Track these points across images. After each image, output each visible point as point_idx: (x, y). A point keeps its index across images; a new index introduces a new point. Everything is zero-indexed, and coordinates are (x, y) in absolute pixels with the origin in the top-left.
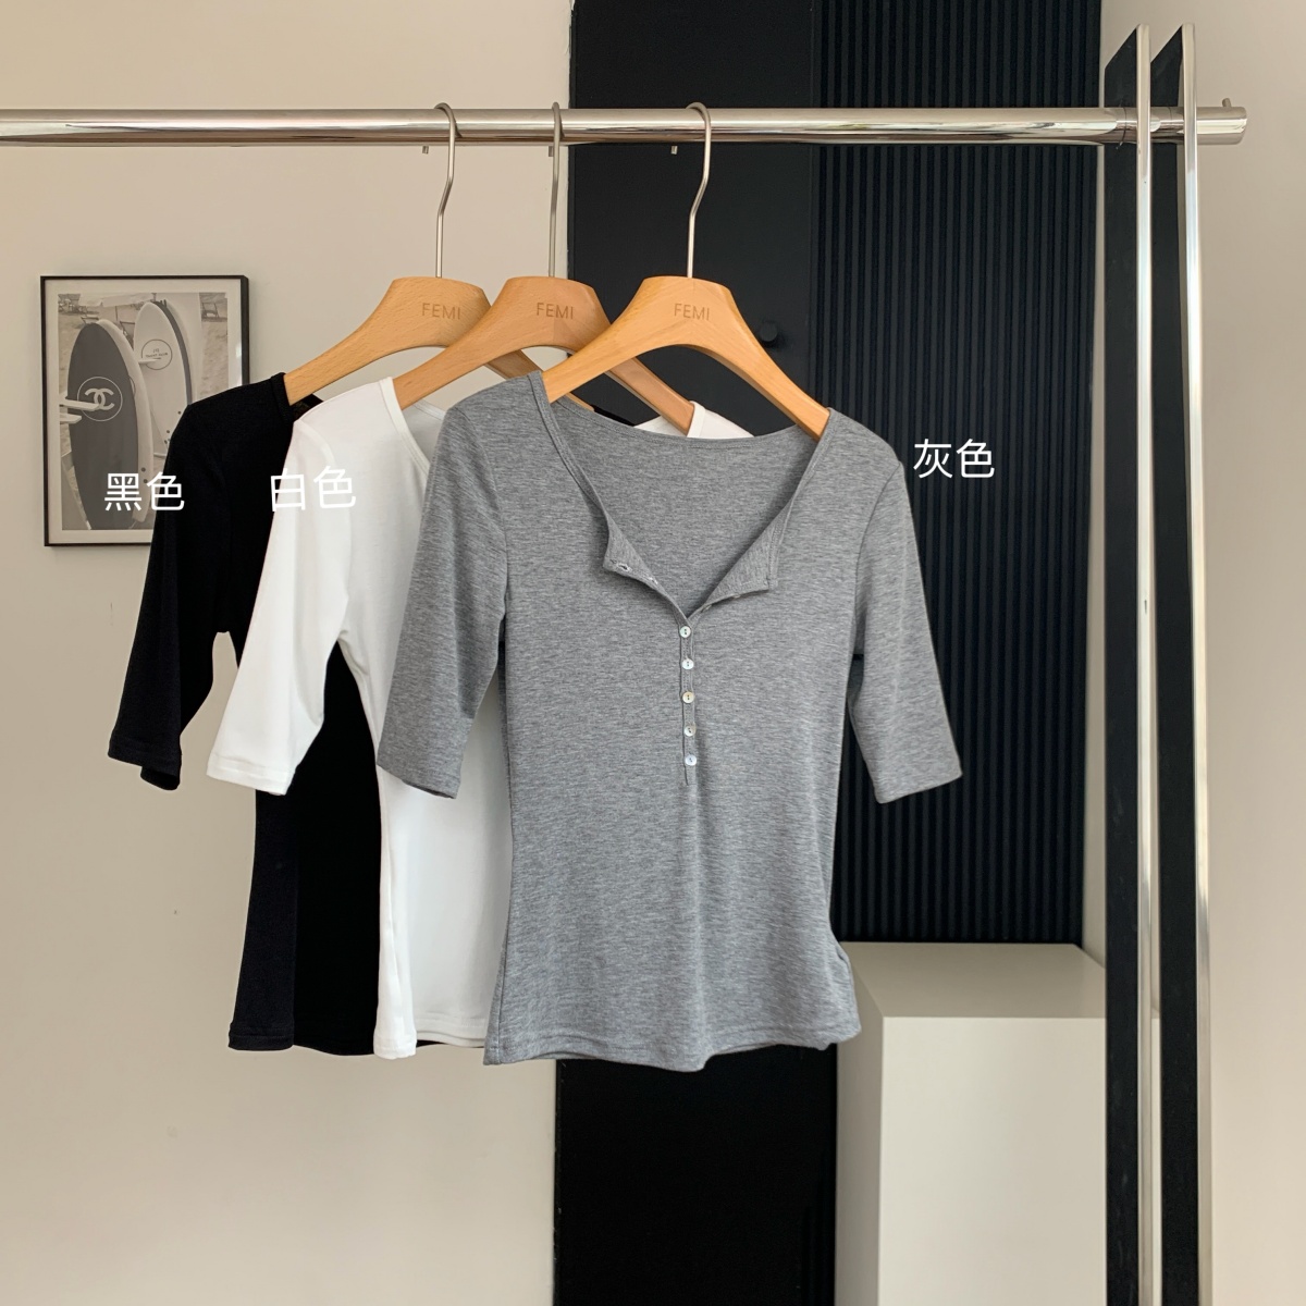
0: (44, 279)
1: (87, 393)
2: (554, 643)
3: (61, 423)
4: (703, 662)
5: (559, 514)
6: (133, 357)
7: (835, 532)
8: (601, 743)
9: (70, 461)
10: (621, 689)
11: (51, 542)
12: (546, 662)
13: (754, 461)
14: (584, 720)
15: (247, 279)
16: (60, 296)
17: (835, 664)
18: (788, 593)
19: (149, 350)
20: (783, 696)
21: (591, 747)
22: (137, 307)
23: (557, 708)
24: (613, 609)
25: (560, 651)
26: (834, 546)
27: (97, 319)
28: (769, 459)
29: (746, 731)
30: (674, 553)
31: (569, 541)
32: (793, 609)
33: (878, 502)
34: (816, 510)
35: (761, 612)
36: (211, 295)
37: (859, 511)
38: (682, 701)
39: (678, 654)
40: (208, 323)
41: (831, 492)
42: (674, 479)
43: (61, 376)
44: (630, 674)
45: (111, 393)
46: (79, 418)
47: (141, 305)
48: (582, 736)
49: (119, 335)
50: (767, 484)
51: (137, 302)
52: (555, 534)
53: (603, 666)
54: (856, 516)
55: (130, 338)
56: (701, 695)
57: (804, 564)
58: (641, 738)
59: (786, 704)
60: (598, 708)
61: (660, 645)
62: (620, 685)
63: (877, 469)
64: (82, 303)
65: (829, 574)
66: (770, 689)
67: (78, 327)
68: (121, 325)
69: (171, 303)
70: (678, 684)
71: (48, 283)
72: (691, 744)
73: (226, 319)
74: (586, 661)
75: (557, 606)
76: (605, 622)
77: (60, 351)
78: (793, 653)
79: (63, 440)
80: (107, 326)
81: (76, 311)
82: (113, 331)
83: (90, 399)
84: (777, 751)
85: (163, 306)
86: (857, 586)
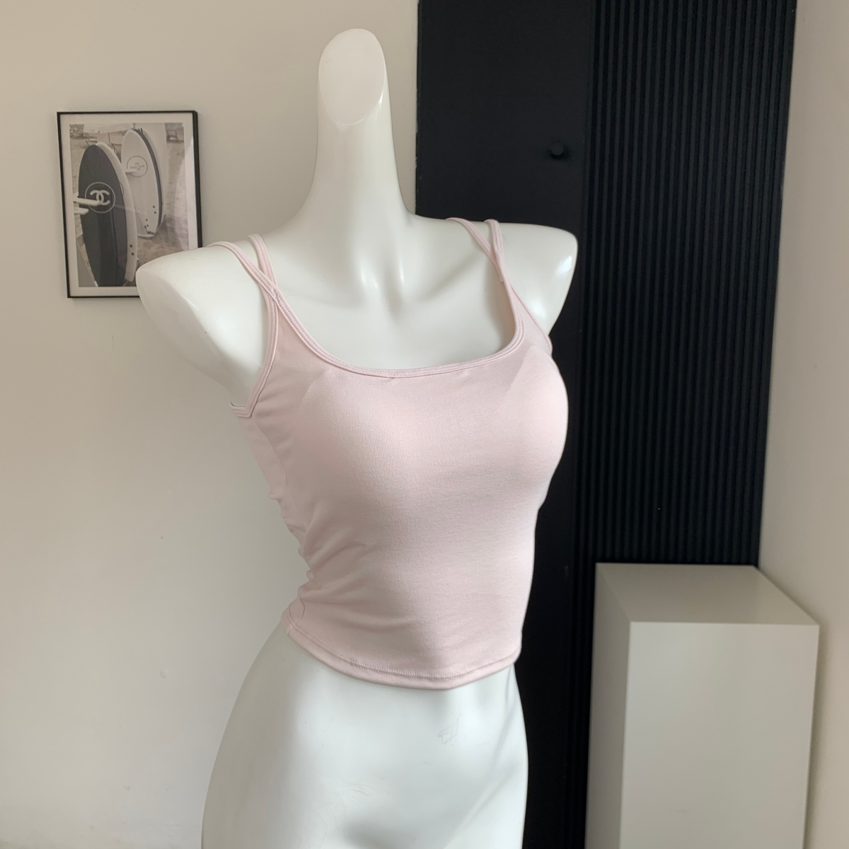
0: (59, 114)
1: (92, 193)
3: (75, 214)
6: (122, 168)
9: (82, 238)
11: (72, 295)
15: (197, 113)
16: (72, 126)
19: (132, 164)
22: (123, 133)
27: (96, 142)
36: (172, 124)
40: (171, 145)
43: (74, 181)
45: (108, 193)
46: (85, 211)
47: (125, 132)
49: (111, 153)
51: (123, 130)
55: (119, 155)
64: (85, 131)
67: (84, 148)
68: (113, 146)
69: (146, 131)
71: (62, 116)
73: (183, 141)
77: (72, 165)
79: (76, 226)
80: (103, 146)
81: (82, 136)
82: (108, 151)
83: (94, 198)
85: (140, 132)
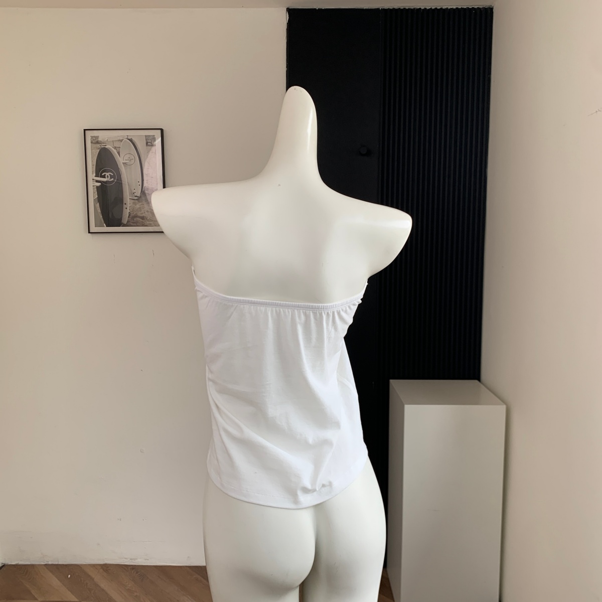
0: (85, 130)
1: (103, 174)
3: (93, 186)
6: (120, 160)
9: (97, 200)
11: (91, 232)
15: (163, 130)
16: (91, 137)
19: (127, 157)
22: (121, 141)
27: (106, 146)
36: (149, 136)
40: (149, 147)
43: (93, 168)
45: (112, 174)
46: (99, 184)
47: (123, 140)
49: (115, 152)
51: (121, 139)
55: (119, 153)
64: (99, 140)
67: (99, 149)
68: (115, 148)
69: (134, 139)
71: (86, 131)
73: (155, 145)
77: (92, 158)
79: (94, 193)
80: (110, 148)
81: (98, 142)
82: (112, 151)
83: (104, 177)
85: (131, 140)
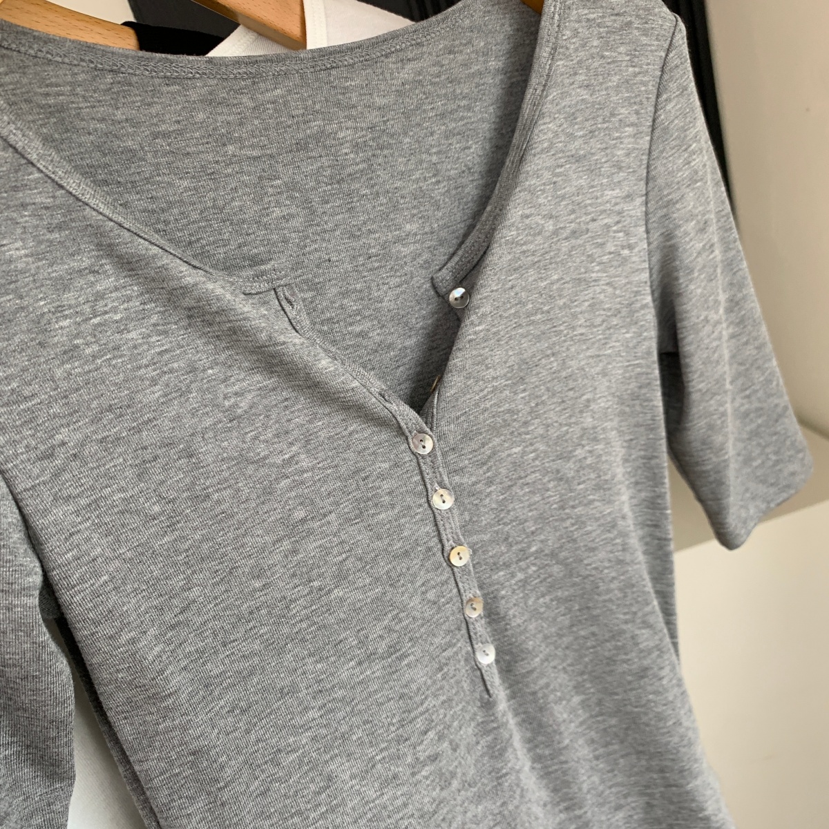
2: (178, 582)
4: (465, 480)
5: (87, 309)
7: (606, 169)
8: (340, 715)
10: (342, 600)
12: (173, 627)
13: (436, 69)
14: (293, 690)
17: (644, 391)
18: (561, 302)
20: (593, 476)
21: (324, 731)
23: (230, 697)
24: (278, 460)
25: (196, 591)
26: (609, 194)
28: (460, 58)
29: (553, 555)
30: (344, 294)
31: (133, 358)
32: (573, 328)
33: (658, 96)
34: (571, 136)
35: (529, 353)
37: (633, 118)
38: (451, 565)
39: (421, 487)
41: (585, 94)
42: (301, 146)
44: (349, 564)
48: (298, 720)
50: (469, 108)
52: (94, 357)
53: (294, 575)
54: (629, 130)
56: (475, 538)
57: (573, 241)
58: (408, 665)
59: (598, 487)
60: (310, 655)
61: (386, 486)
62: (338, 593)
63: (645, 33)
65: (610, 247)
66: (571, 474)
70: (436, 540)
72: (480, 628)
74: (257, 584)
75: (157, 508)
76: (268, 492)
78: (588, 401)
84: (607, 564)
86: (650, 253)
